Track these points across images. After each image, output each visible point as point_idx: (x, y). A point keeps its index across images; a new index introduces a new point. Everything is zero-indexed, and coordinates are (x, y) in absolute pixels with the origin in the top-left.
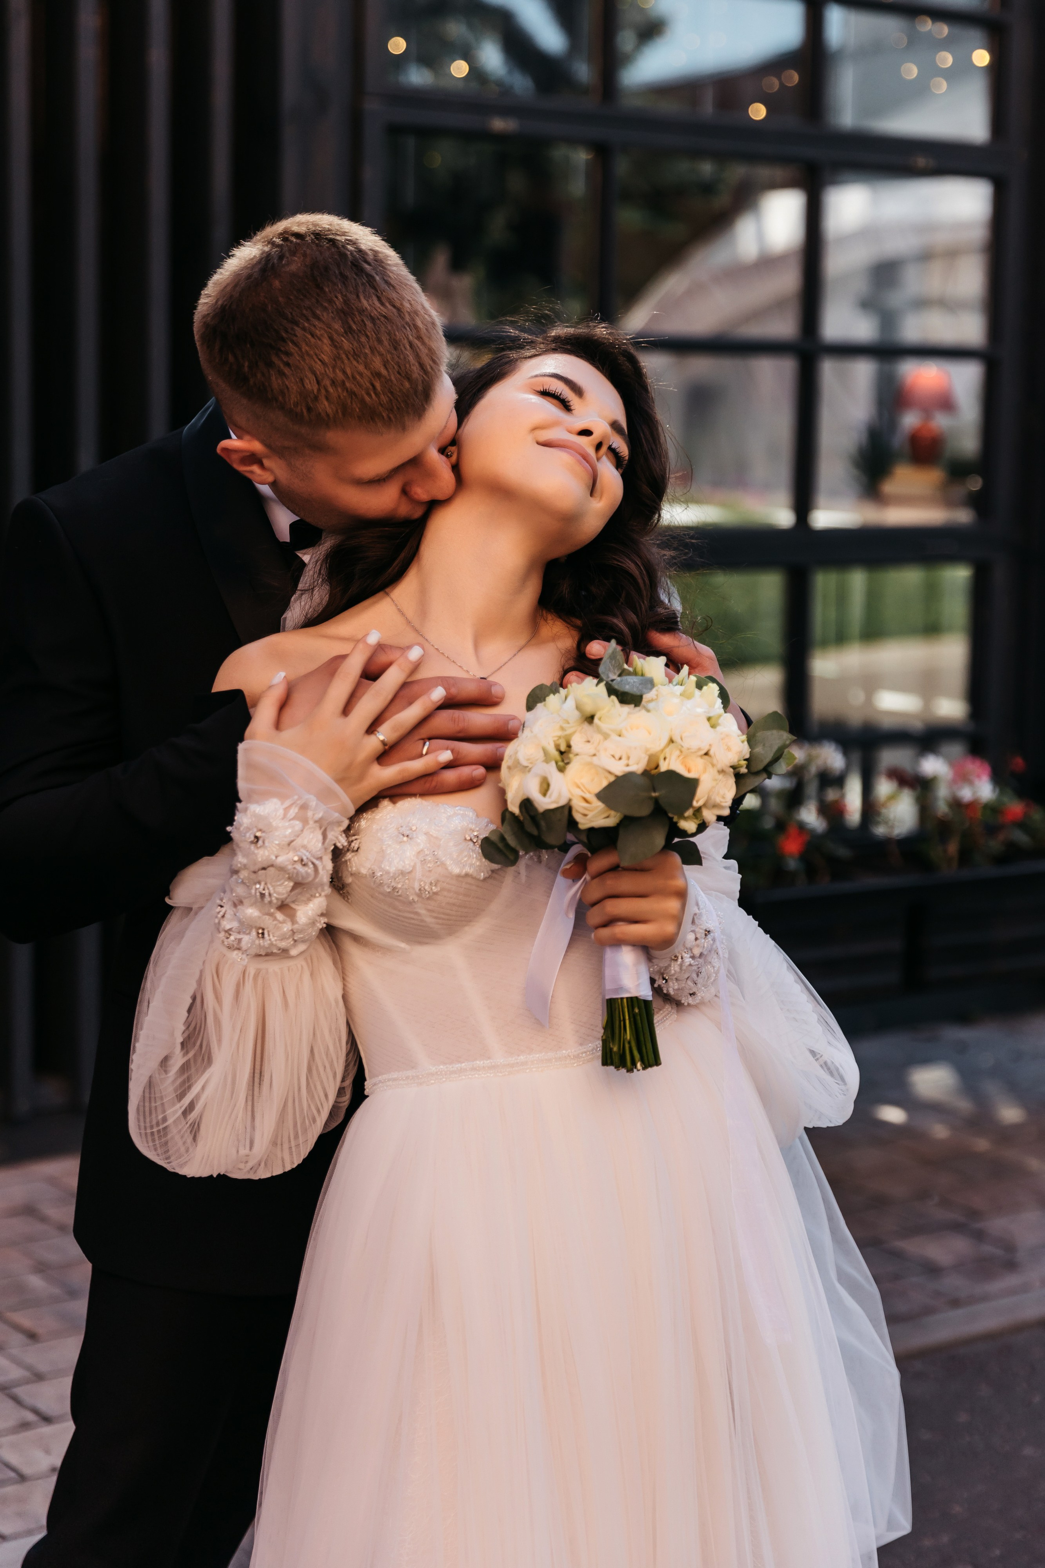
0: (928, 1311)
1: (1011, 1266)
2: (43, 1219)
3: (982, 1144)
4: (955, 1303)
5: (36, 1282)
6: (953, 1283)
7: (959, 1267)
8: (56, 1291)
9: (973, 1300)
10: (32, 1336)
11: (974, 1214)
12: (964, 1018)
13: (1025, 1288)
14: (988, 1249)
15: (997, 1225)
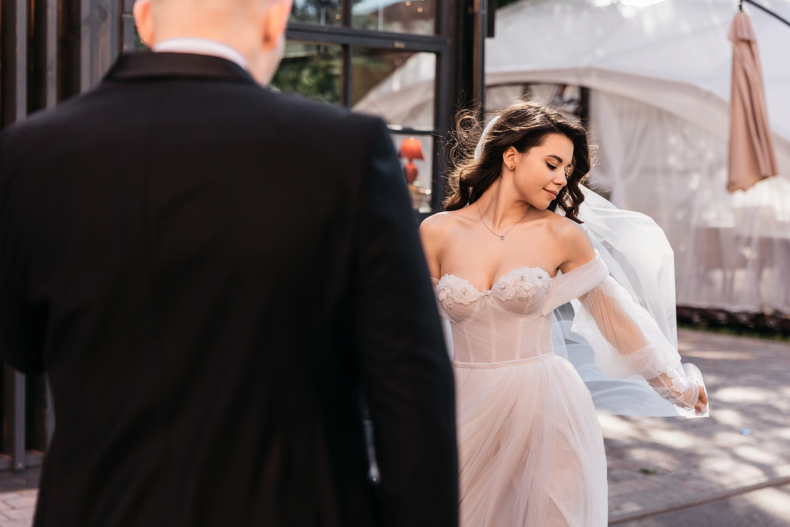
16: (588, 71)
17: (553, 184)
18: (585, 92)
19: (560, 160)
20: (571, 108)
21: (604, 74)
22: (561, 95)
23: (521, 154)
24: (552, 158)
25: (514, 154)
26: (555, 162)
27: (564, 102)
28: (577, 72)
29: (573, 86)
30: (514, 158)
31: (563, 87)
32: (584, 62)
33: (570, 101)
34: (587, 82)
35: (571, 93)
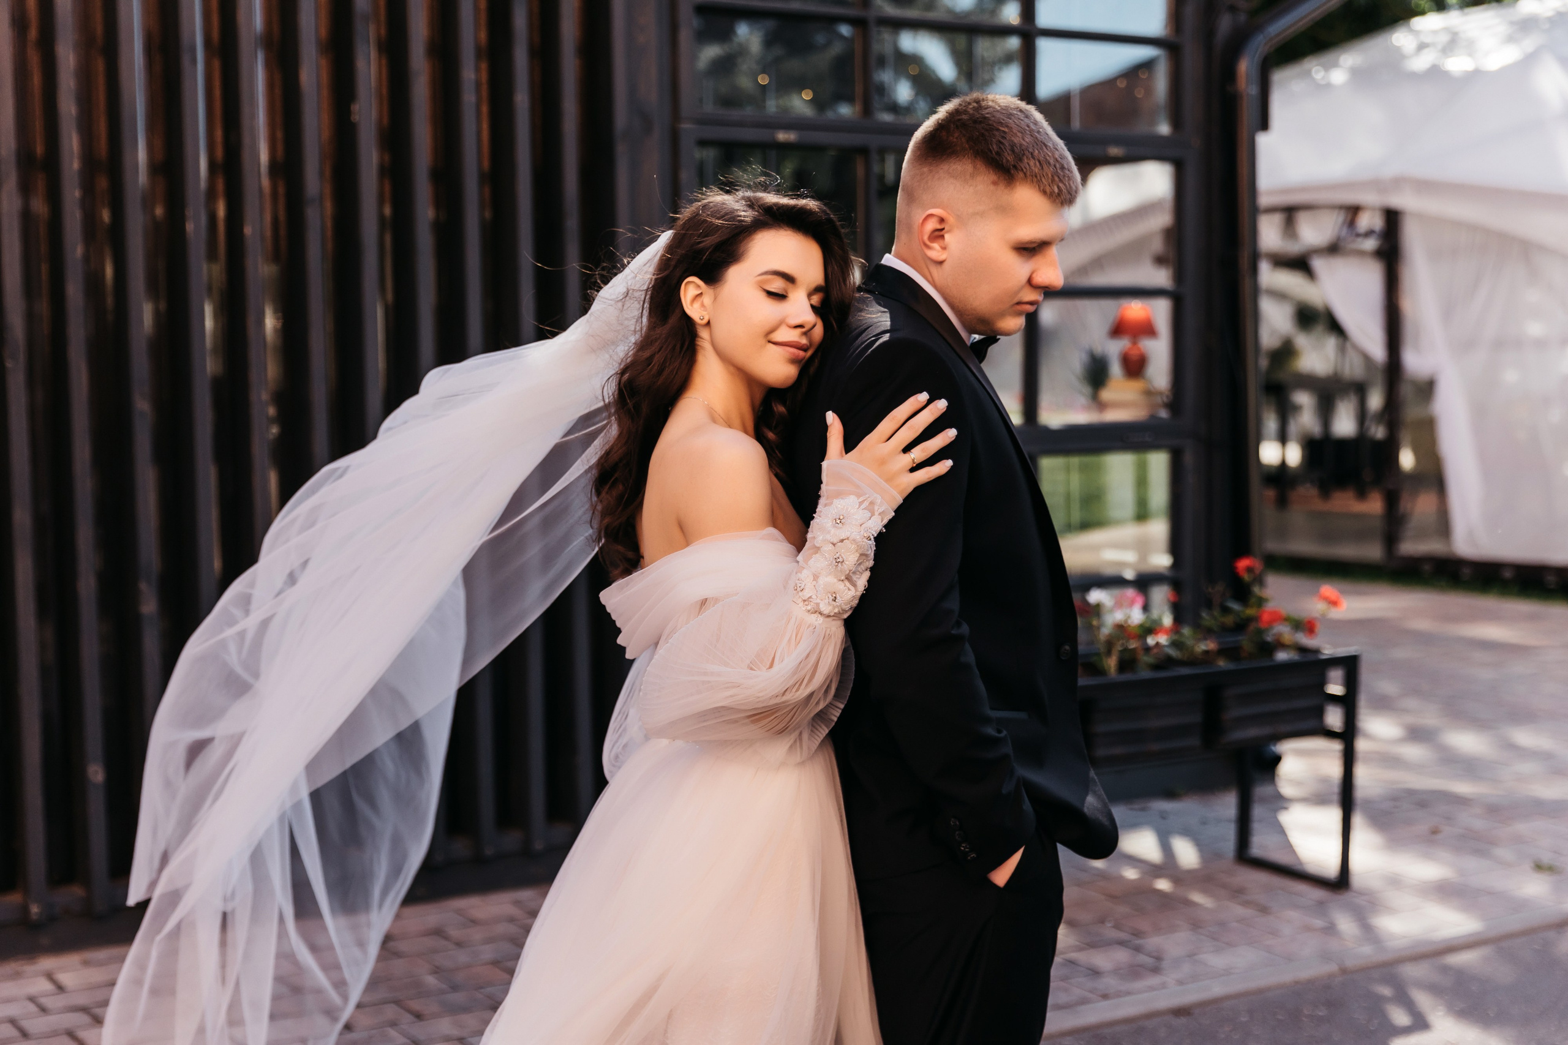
0: (1084, 1001)
1: (1156, 970)
2: (447, 938)
3: (1163, 885)
4: (1105, 997)
5: (431, 980)
6: (1110, 983)
7: (1116, 972)
8: (444, 986)
9: (1119, 994)
10: (419, 1016)
11: (1138, 934)
12: (1170, 794)
13: (1164, 986)
14: (1143, 959)
15: (1153, 942)
16: (1398, 183)
17: (788, 329)
18: (1392, 218)
19: (789, 279)
20: (1371, 244)
21: (1425, 186)
22: (1351, 223)
23: (712, 287)
24: (770, 277)
25: (701, 294)
26: (777, 285)
27: (1358, 235)
28: (1377, 185)
29: (1373, 209)
30: (703, 301)
31: (1353, 211)
32: (1390, 171)
33: (1369, 233)
34: (1396, 201)
35: (1370, 221)
